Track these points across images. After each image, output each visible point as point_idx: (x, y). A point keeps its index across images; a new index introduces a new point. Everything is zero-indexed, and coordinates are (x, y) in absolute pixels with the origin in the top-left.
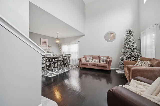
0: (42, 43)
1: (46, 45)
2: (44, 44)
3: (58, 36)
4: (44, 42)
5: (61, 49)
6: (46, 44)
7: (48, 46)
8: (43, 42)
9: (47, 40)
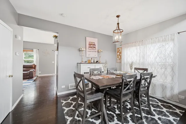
0: (88, 46)
1: (94, 49)
2: (91, 47)
3: (118, 24)
4: (91, 45)
5: (121, 56)
6: (94, 47)
7: (98, 52)
8: (90, 43)
9: (95, 41)
